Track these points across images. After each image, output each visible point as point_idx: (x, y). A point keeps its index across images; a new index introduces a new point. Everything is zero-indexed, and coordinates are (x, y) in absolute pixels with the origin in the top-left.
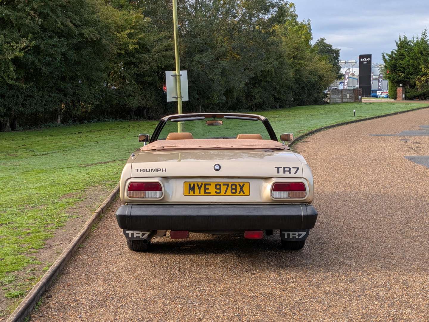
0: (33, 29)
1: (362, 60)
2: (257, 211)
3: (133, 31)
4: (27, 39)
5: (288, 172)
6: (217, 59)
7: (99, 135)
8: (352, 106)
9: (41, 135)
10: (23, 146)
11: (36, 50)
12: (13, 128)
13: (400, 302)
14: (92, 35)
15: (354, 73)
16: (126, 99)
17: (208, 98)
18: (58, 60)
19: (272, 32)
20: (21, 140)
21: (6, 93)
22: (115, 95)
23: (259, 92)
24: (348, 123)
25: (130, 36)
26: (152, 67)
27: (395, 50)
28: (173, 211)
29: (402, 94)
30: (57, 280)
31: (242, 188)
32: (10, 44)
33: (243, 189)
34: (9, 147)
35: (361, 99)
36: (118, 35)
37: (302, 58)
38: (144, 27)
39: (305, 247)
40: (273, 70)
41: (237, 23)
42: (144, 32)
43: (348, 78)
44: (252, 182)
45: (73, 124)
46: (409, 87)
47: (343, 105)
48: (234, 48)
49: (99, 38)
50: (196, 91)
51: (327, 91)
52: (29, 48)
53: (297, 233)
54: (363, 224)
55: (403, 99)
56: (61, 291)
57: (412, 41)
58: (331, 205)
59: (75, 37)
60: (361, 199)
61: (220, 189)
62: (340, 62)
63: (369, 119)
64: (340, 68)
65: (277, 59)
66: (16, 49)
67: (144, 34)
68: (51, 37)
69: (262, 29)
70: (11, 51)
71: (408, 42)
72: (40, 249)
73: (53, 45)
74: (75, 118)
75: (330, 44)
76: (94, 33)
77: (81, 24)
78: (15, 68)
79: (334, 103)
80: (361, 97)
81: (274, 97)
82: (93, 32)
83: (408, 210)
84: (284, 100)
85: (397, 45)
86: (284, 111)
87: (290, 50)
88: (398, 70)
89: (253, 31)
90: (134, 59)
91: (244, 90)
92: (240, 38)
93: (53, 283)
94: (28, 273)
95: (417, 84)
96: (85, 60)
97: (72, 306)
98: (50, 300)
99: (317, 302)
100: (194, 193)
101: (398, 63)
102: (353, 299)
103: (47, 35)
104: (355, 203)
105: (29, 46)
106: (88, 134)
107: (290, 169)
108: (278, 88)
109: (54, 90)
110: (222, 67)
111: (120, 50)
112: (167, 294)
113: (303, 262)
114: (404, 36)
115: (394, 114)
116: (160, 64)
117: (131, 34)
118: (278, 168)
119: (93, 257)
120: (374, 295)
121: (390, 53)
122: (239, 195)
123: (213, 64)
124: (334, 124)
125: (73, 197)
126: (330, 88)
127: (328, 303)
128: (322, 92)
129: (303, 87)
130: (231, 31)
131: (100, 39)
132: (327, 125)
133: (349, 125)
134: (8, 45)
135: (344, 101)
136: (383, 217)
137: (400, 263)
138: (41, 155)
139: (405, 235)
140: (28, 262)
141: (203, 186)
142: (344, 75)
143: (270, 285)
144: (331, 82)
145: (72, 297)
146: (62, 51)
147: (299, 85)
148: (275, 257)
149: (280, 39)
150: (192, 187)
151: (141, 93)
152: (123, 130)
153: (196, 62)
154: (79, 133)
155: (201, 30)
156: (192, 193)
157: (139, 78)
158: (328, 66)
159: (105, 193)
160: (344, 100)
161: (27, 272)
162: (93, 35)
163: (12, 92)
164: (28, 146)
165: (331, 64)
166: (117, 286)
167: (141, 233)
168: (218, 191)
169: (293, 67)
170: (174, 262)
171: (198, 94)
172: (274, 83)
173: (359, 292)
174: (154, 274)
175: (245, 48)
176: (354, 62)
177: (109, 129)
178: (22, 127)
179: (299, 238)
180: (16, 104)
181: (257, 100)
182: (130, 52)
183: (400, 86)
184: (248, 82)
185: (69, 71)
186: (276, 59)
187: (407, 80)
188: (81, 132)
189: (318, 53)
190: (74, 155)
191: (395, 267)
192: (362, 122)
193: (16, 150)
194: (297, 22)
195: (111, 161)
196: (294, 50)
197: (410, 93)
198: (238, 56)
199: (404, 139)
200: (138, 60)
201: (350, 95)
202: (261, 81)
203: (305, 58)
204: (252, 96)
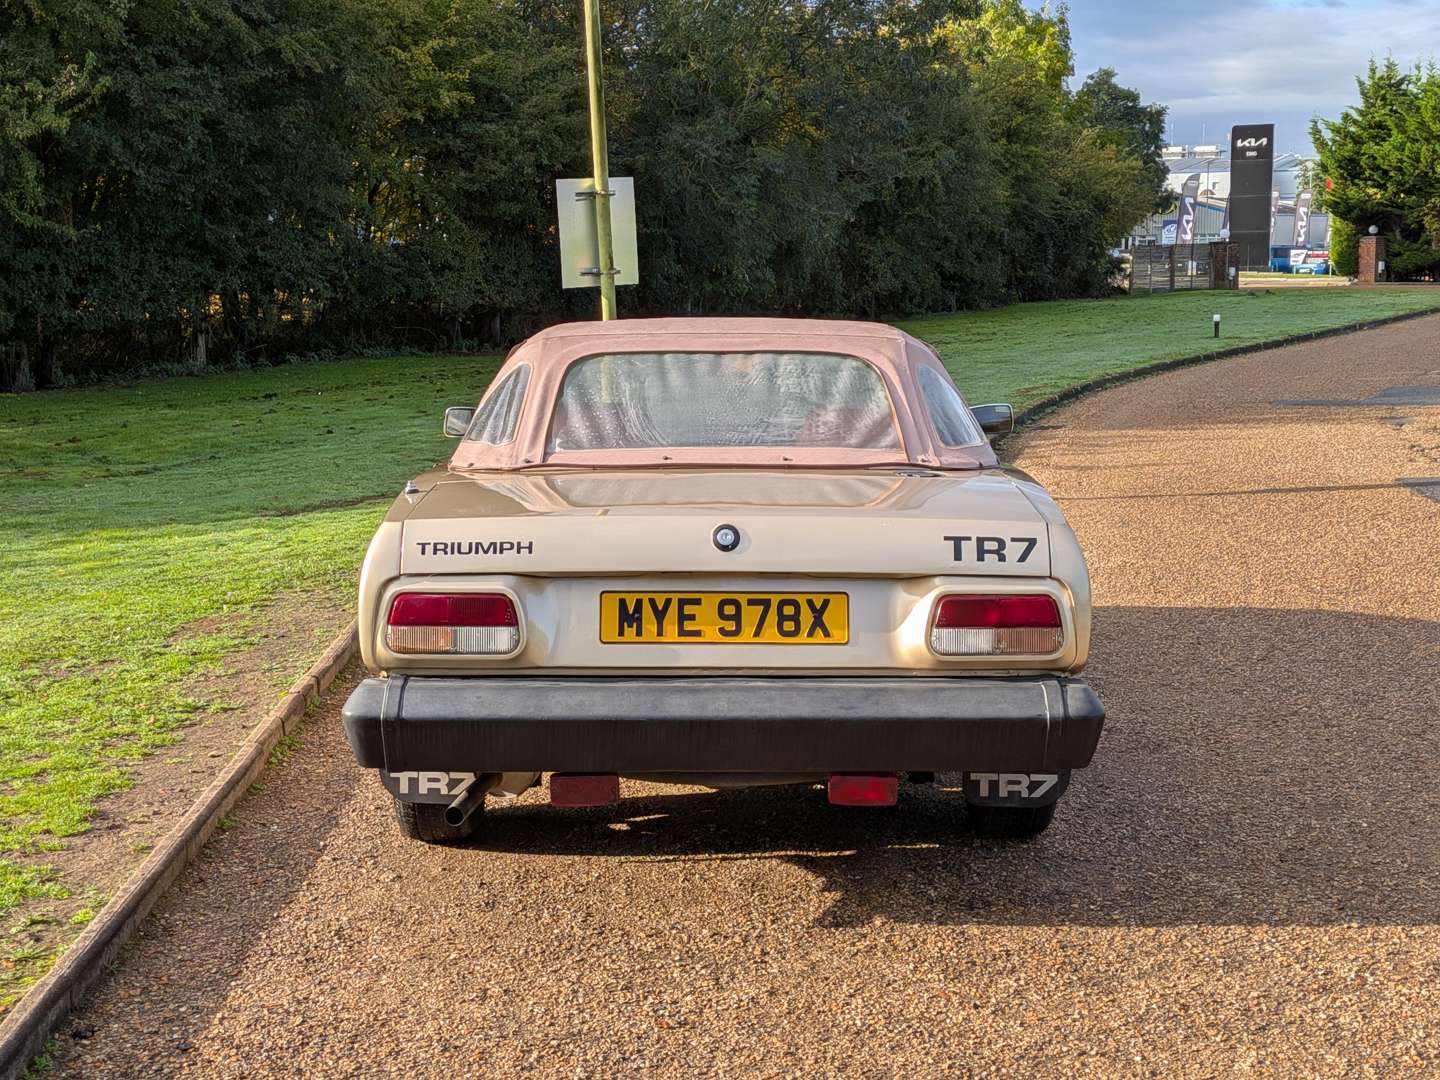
0: (102, 35)
1: (1239, 143)
2: (877, 704)
3: (453, 42)
4: (81, 69)
5: (996, 556)
6: (746, 140)
7: (338, 406)
8: (1205, 303)
9: (137, 405)
10: (70, 441)
11: (115, 106)
12: (43, 381)
13: (1419, 1054)
14: (307, 55)
15: (1211, 188)
16: (433, 279)
17: (715, 276)
18: (192, 144)
19: (935, 45)
20: (65, 420)
21: (14, 256)
22: (395, 266)
23: (888, 254)
24: (1196, 361)
25: (443, 59)
26: (519, 170)
27: (1357, 109)
28: (559, 702)
29: (1378, 259)
30: (122, 964)
31: (818, 613)
32: (23, 88)
33: (824, 618)
34: (22, 448)
35: (1236, 276)
36: (403, 55)
37: (1039, 136)
38: (492, 27)
39: (1054, 824)
40: (938, 180)
41: (815, 15)
42: (494, 47)
43: (1194, 206)
44: (858, 595)
45: (249, 366)
46: (1399, 237)
47: (1175, 300)
48: (803, 104)
49: (333, 66)
50: (673, 252)
51: (1121, 252)
52: (88, 100)
53: (1025, 780)
54: (1264, 735)
55: (1378, 278)
56: (133, 1009)
57: (1414, 79)
58: (1144, 662)
59: (249, 62)
60: (1252, 638)
61: (737, 618)
62: (1164, 150)
63: (1268, 346)
64: (1166, 171)
65: (952, 140)
66: (43, 102)
67: (491, 53)
68: (164, 62)
69: (901, 35)
70: (24, 111)
71: (1401, 81)
72: (74, 835)
73: (174, 91)
74: (257, 342)
75: (1132, 89)
76: (314, 50)
77: (269, 16)
78: (42, 171)
79: (1144, 293)
80: (1237, 271)
81: (942, 273)
82: (314, 46)
83: (1426, 678)
84: (975, 283)
85: (1362, 93)
86: (973, 320)
87: (998, 109)
88: (1366, 180)
89: (869, 43)
90: (458, 141)
91: (838, 248)
92: (823, 67)
93: (107, 976)
94: (15, 935)
95: (1427, 226)
96: (287, 142)
97: (166, 1071)
98: (84, 1046)
99: (1103, 1055)
100: (639, 633)
101: (1364, 154)
102: (1240, 1040)
103: (153, 55)
104: (1232, 653)
105: (88, 94)
106: (299, 402)
107: (1002, 543)
108: (956, 241)
109: (180, 246)
110: (762, 170)
111: (410, 107)
112: (531, 1020)
113: (1047, 885)
114: (1386, 63)
115: (1352, 328)
116: (549, 158)
117: (448, 54)
118: (958, 541)
119: (268, 868)
120: (1321, 1023)
121: (1338, 121)
122: (810, 640)
123: (731, 158)
124: (1147, 365)
125: (219, 631)
126: (1130, 239)
127: (1144, 1058)
128: (1103, 255)
129: (1041, 237)
130: (792, 42)
131: (339, 71)
132: (1123, 369)
133: (1199, 367)
134: (16, 91)
135: (1177, 285)
136: (1334, 707)
137: (1409, 891)
138: (130, 474)
139: (1420, 778)
140: (22, 890)
141: (674, 606)
142: (1179, 198)
143: (922, 981)
144: (1136, 221)
145: (172, 1032)
146: (205, 110)
147: (1027, 229)
148: (945, 866)
149: (963, 71)
150: (631, 612)
151: (482, 257)
152: (420, 387)
153: (672, 152)
154: (268, 397)
155: (688, 38)
156: (630, 632)
157: (476, 207)
158: (1126, 164)
159: (333, 618)
160: (1181, 282)
161: (13, 930)
162: (313, 54)
163: (35, 255)
164: (89, 442)
165: (1136, 159)
166: (345, 988)
167: (444, 777)
168: (731, 626)
169: (1007, 169)
170: (566, 885)
171: (679, 261)
172: (940, 225)
173: (1261, 1010)
174: (491, 938)
175: (839, 101)
176: (1211, 153)
177: (373, 384)
178: (71, 376)
179: (1034, 795)
180: (51, 297)
181: (881, 284)
182: (442, 116)
183: (1368, 234)
184: (852, 220)
185: (231, 182)
186: (950, 142)
187: (1396, 211)
188: (275, 395)
189: (1091, 122)
190: (244, 474)
191: (1391, 908)
192: (1242, 359)
193: (45, 457)
194: (1022, 12)
195: (369, 498)
196: (1009, 108)
197: (1405, 257)
198: (817, 129)
199: (1392, 418)
200: (472, 145)
201: (1198, 265)
202: (896, 216)
203: (1048, 137)
204: (866, 268)
